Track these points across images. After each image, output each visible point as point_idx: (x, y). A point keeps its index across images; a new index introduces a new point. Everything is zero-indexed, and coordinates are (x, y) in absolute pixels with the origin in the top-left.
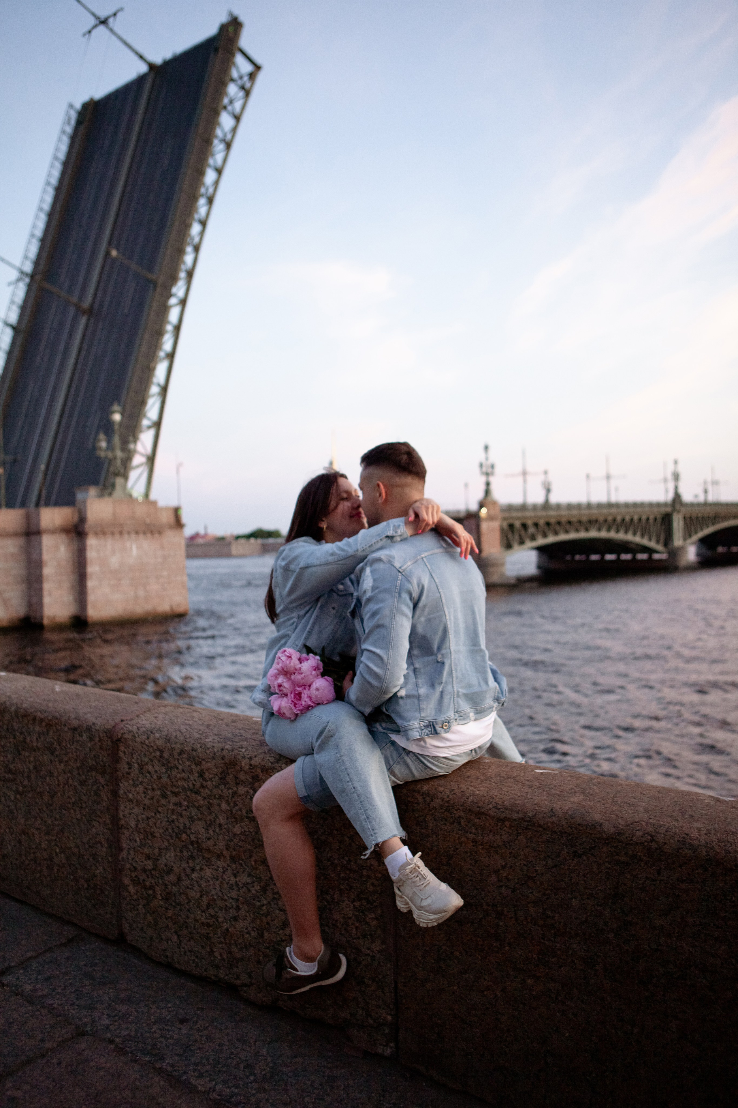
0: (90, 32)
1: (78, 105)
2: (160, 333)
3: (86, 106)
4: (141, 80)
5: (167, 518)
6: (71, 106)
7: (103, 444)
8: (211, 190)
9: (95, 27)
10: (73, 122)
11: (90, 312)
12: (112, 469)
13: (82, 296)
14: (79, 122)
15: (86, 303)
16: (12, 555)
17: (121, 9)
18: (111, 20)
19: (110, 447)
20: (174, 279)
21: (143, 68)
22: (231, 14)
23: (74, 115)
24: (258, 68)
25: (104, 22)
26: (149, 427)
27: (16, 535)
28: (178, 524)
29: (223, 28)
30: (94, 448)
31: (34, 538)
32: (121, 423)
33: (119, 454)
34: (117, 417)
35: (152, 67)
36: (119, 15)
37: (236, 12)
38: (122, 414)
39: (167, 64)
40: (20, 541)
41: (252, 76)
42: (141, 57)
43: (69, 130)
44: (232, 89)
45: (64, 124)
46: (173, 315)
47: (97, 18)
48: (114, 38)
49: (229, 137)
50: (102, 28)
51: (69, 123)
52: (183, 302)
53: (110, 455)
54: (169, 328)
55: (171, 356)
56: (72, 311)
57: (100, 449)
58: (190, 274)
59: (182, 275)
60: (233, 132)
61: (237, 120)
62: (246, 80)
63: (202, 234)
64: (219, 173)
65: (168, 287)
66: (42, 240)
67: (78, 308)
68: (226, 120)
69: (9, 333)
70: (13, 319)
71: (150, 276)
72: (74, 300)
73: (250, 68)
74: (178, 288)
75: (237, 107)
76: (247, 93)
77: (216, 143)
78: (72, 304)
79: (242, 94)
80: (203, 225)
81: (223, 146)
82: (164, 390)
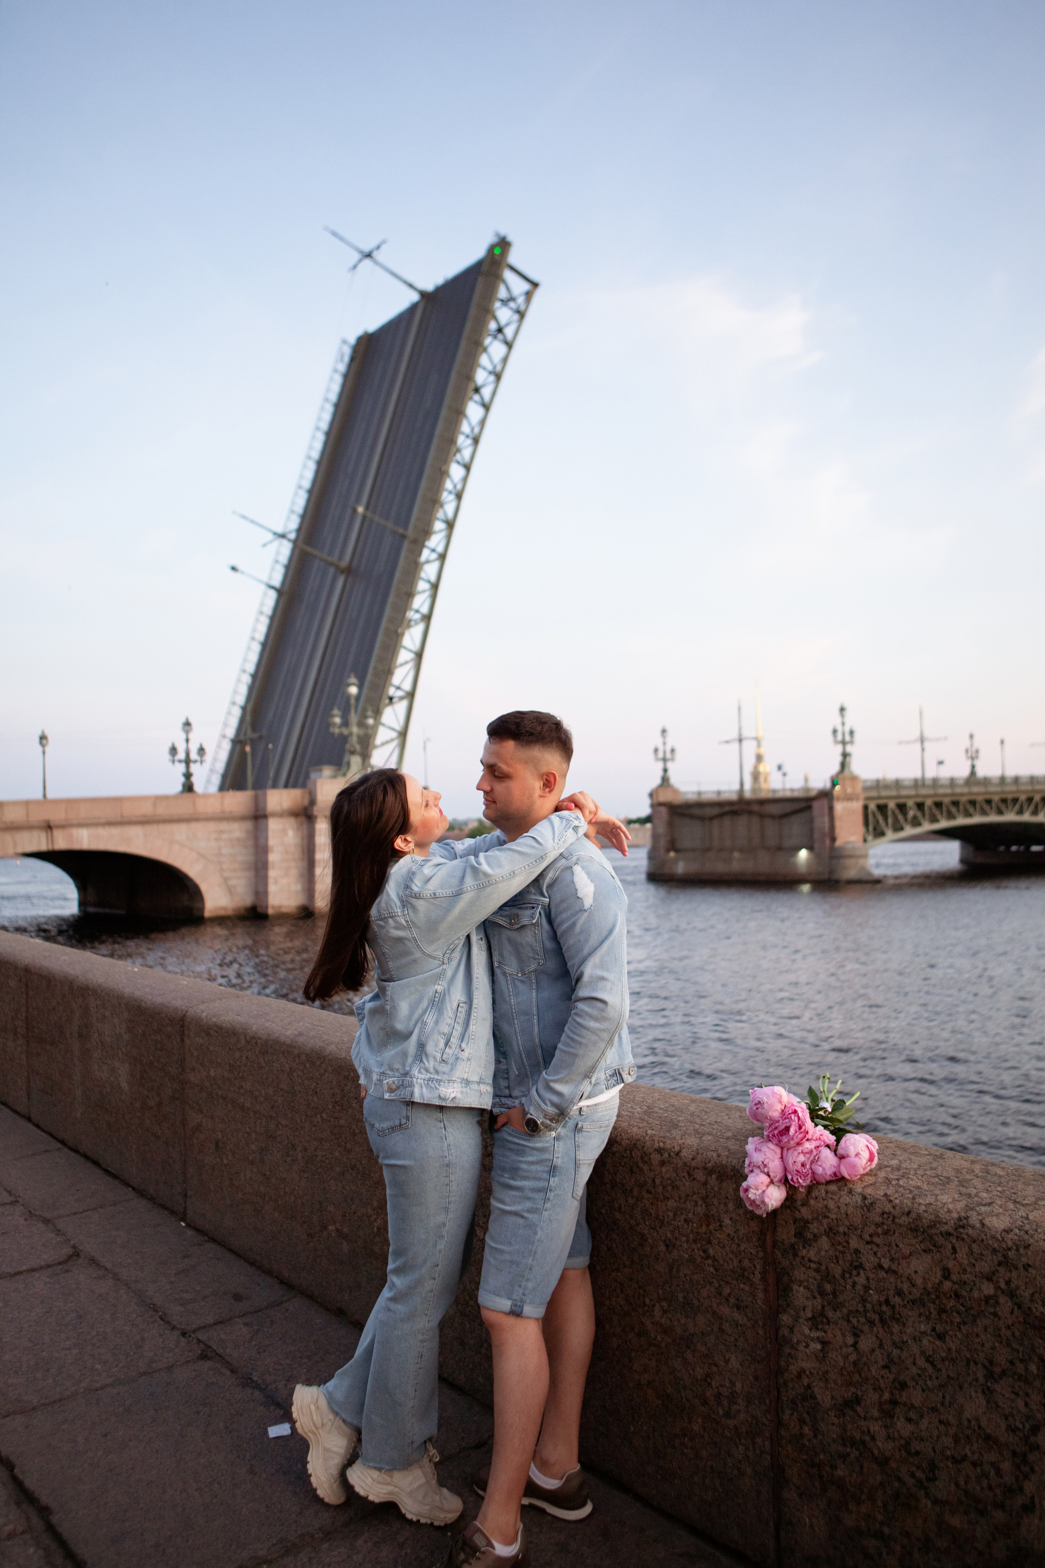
0: (355, 267)
1: (352, 340)
2: (410, 595)
3: (360, 340)
4: (413, 308)
6: (344, 342)
7: (338, 720)
8: (477, 430)
9: (360, 261)
10: (347, 359)
11: (348, 571)
12: (347, 746)
13: (341, 554)
14: (352, 359)
15: (345, 563)
16: (238, 840)
17: (384, 242)
18: (375, 254)
19: (346, 723)
20: (427, 533)
21: (415, 297)
22: (497, 235)
23: (347, 352)
24: (535, 285)
25: (369, 255)
26: (401, 698)
27: (243, 818)
29: (491, 250)
30: (329, 725)
31: (261, 821)
32: (358, 698)
33: (355, 730)
34: (353, 690)
35: (423, 294)
36: (383, 247)
37: (503, 232)
38: (360, 687)
39: (439, 290)
40: (248, 825)
41: (529, 295)
42: (411, 286)
43: (342, 367)
44: (504, 314)
45: (336, 362)
46: (429, 571)
47: (361, 252)
48: (380, 270)
49: (499, 368)
50: (367, 262)
51: (342, 360)
52: (442, 557)
53: (345, 731)
54: (422, 586)
55: (427, 618)
56: (332, 570)
57: (334, 724)
58: (450, 525)
59: (439, 526)
60: (505, 360)
61: (509, 345)
62: (521, 300)
63: (465, 480)
64: (487, 407)
65: (419, 544)
66: (310, 492)
67: (337, 567)
68: (495, 349)
69: (272, 596)
70: (277, 580)
71: (401, 531)
72: (334, 559)
73: (526, 286)
74: (436, 541)
75: (509, 332)
76: (521, 314)
77: (481, 376)
78: (331, 564)
79: (516, 317)
80: (467, 467)
81: (492, 378)
82: (419, 655)
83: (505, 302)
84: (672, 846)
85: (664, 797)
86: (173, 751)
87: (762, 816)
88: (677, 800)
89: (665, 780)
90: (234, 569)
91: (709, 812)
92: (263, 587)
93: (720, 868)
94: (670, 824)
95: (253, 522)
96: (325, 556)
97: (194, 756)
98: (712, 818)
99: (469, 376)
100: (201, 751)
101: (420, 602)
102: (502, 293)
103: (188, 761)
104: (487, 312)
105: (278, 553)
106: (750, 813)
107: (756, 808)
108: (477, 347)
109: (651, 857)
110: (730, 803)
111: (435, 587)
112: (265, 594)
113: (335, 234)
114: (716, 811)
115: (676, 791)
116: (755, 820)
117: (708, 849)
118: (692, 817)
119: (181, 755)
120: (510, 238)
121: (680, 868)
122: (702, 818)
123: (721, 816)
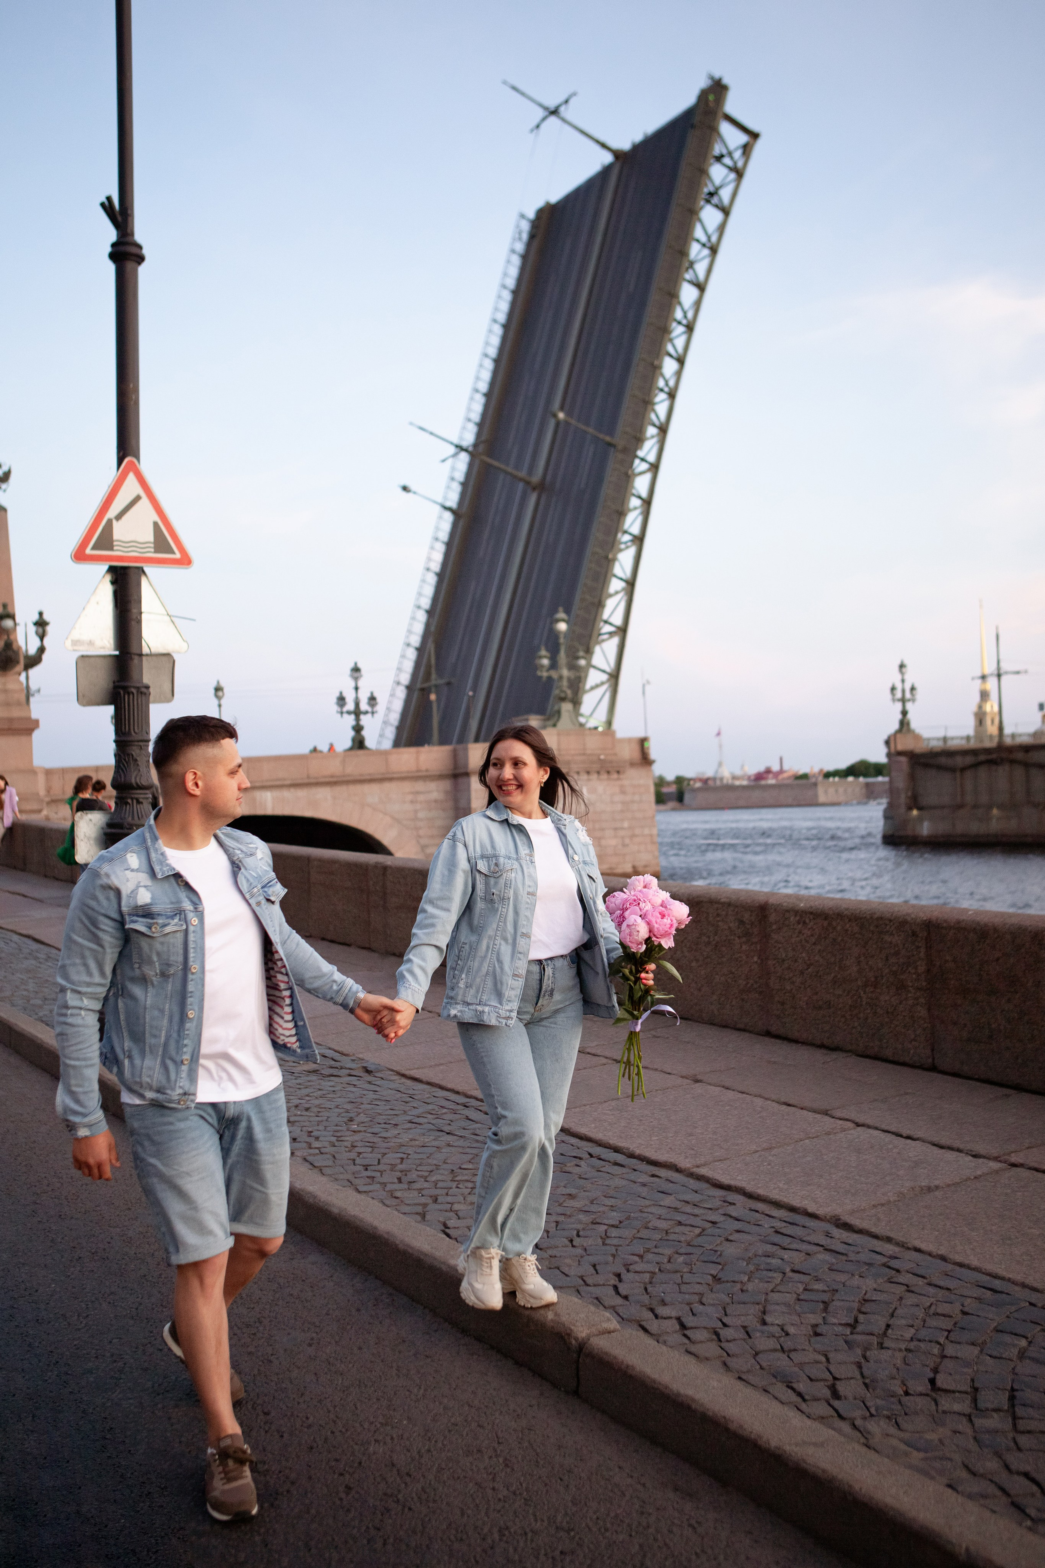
0: (538, 126)
1: (531, 215)
2: (621, 514)
3: (540, 212)
4: (606, 171)
5: (629, 753)
6: (522, 216)
7: (546, 662)
8: (690, 315)
9: (544, 119)
10: (525, 236)
11: (541, 487)
12: (556, 692)
13: (531, 470)
14: (532, 236)
15: (537, 477)
16: (436, 801)
17: (574, 94)
18: (562, 109)
19: (554, 665)
20: (639, 440)
21: (608, 158)
22: (712, 78)
23: (526, 227)
24: (755, 136)
25: (554, 112)
26: (611, 634)
27: (441, 777)
28: (645, 760)
29: (703, 95)
30: (536, 668)
31: (461, 780)
32: (566, 634)
33: (565, 672)
34: (562, 626)
35: (618, 155)
36: (572, 101)
38: (570, 622)
39: (637, 148)
40: (446, 785)
41: (747, 149)
42: (604, 146)
43: (521, 247)
44: (718, 173)
45: (514, 240)
46: (641, 485)
47: (546, 108)
48: (567, 128)
49: (714, 240)
50: (553, 119)
51: (520, 239)
52: (655, 468)
53: (554, 674)
54: (634, 502)
55: (639, 540)
56: (521, 485)
57: (542, 666)
58: (663, 430)
59: (651, 431)
60: (722, 228)
61: (726, 211)
62: (737, 155)
63: (679, 374)
64: (701, 287)
65: (629, 453)
66: (488, 395)
67: (528, 483)
68: (710, 216)
69: (449, 517)
70: (453, 500)
71: (608, 439)
72: (523, 474)
73: (743, 138)
74: (648, 449)
75: (725, 195)
76: (739, 173)
77: (695, 250)
78: (521, 480)
79: (733, 176)
80: (681, 361)
81: (706, 252)
82: (631, 584)
83: (719, 158)
84: (915, 802)
85: (903, 745)
86: (341, 700)
87: (1027, 765)
88: (919, 748)
89: (904, 724)
90: (405, 489)
91: (959, 761)
92: (438, 508)
93: (975, 828)
94: (912, 777)
95: (431, 433)
96: (510, 470)
97: (364, 706)
98: (963, 770)
99: (683, 252)
100: (372, 700)
101: (632, 522)
102: (717, 149)
103: (357, 713)
104: (703, 172)
105: (453, 469)
106: (1012, 762)
107: (1020, 756)
108: (692, 214)
109: (888, 816)
110: (987, 751)
111: (647, 503)
112: (440, 517)
113: (514, 88)
114: (969, 760)
115: (917, 737)
116: (1019, 772)
117: (961, 806)
118: (940, 768)
119: (350, 706)
120: (726, 81)
121: (925, 829)
122: (952, 770)
123: (976, 766)
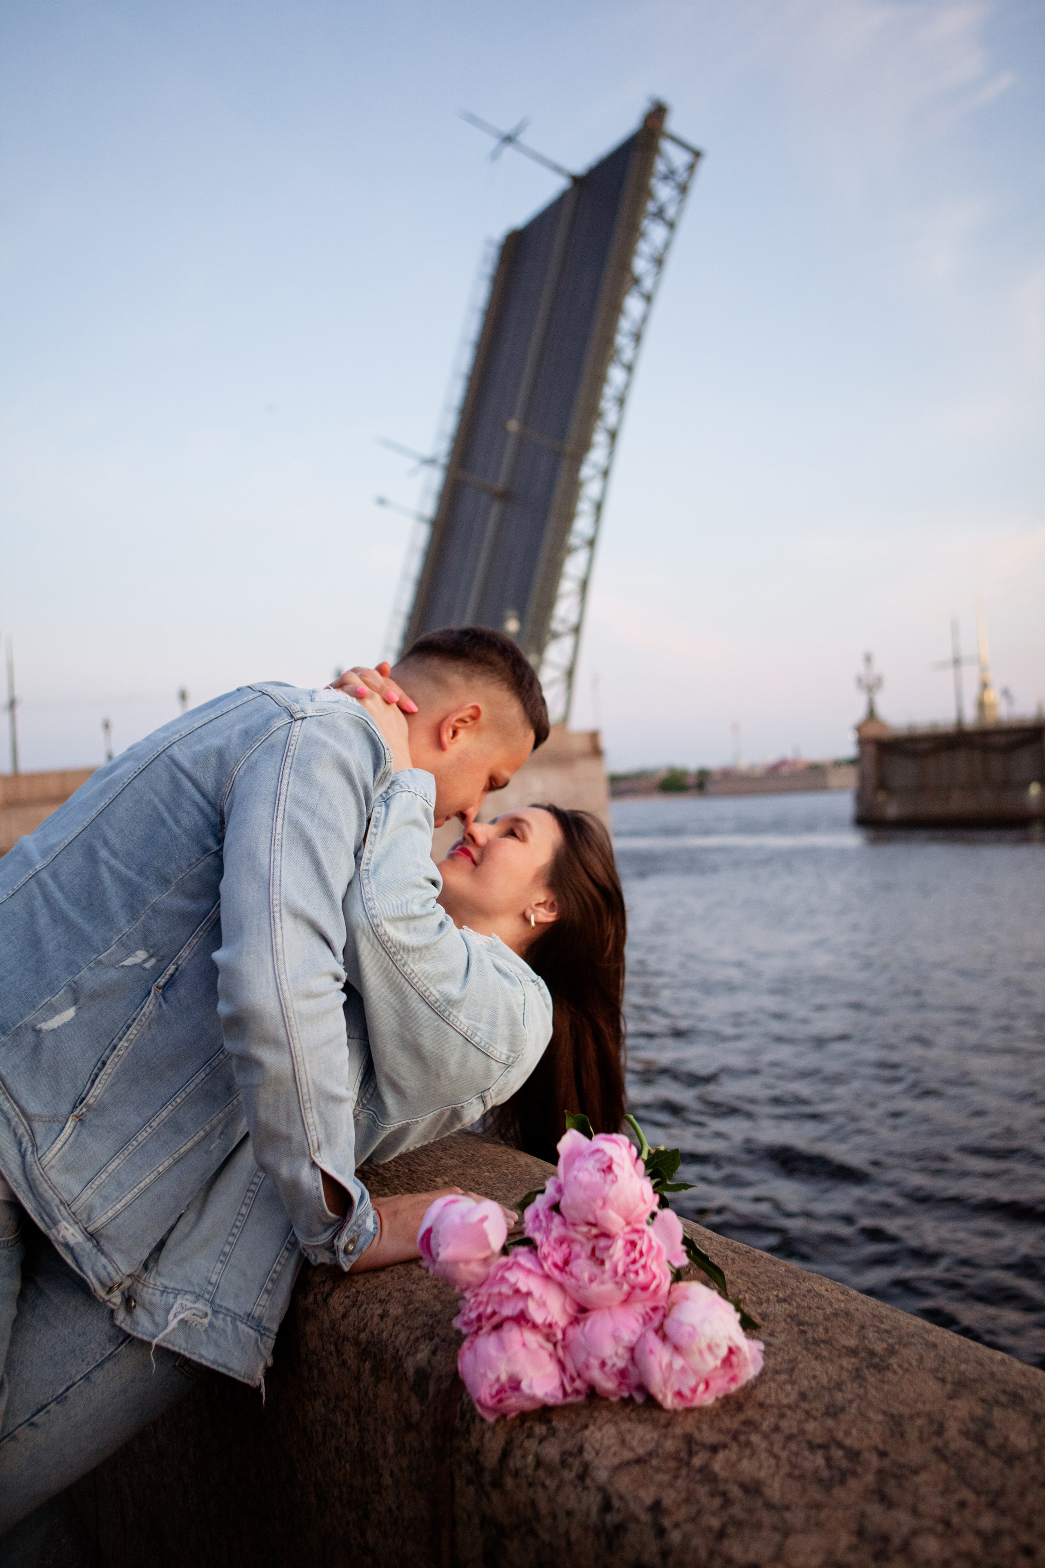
0: (495, 155)
1: (499, 239)
3: (508, 238)
4: (564, 196)
5: (582, 745)
8: (638, 327)
9: (501, 147)
10: (494, 261)
13: (496, 476)
14: (501, 260)
15: (499, 486)
18: (517, 137)
20: (587, 445)
21: (565, 183)
22: (652, 101)
23: (493, 253)
24: (697, 154)
25: (509, 139)
26: (567, 633)
28: (596, 752)
29: (647, 117)
32: (517, 632)
34: (512, 626)
35: (575, 179)
36: (526, 128)
38: (521, 621)
39: (593, 171)
41: (691, 167)
42: (558, 169)
43: (490, 270)
44: (664, 192)
46: (591, 490)
47: (501, 136)
48: (525, 157)
49: (660, 254)
50: (509, 147)
51: (488, 263)
52: (606, 474)
54: (584, 505)
55: (591, 543)
56: (486, 496)
58: (613, 435)
59: (600, 437)
60: (667, 244)
61: (672, 227)
62: (682, 174)
63: (627, 383)
64: (648, 299)
65: (578, 458)
66: (462, 411)
67: (491, 492)
68: (656, 232)
69: (426, 529)
70: (430, 511)
71: (558, 446)
72: (488, 483)
73: (688, 157)
74: (597, 456)
75: (670, 212)
76: (683, 189)
77: (640, 265)
78: (485, 489)
79: (678, 194)
80: (630, 369)
81: (653, 266)
82: (584, 585)
83: (666, 178)
84: (882, 785)
85: (872, 731)
87: (985, 750)
88: (886, 735)
89: (872, 713)
90: (382, 502)
91: (924, 747)
92: (414, 520)
93: (937, 808)
94: (880, 762)
95: (396, 447)
96: (478, 480)
98: (926, 754)
99: (625, 266)
101: (582, 525)
102: (660, 166)
104: (644, 191)
105: (429, 481)
106: (971, 746)
107: (978, 740)
108: (634, 232)
109: (859, 800)
110: (947, 736)
111: (599, 507)
112: (417, 528)
113: (471, 119)
114: (931, 745)
115: (883, 725)
116: (978, 754)
117: (923, 789)
118: (905, 753)
120: (667, 104)
121: (892, 810)
122: (915, 755)
123: (937, 751)
